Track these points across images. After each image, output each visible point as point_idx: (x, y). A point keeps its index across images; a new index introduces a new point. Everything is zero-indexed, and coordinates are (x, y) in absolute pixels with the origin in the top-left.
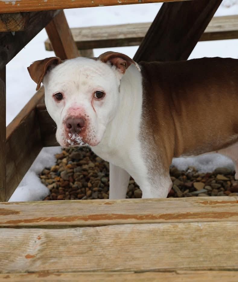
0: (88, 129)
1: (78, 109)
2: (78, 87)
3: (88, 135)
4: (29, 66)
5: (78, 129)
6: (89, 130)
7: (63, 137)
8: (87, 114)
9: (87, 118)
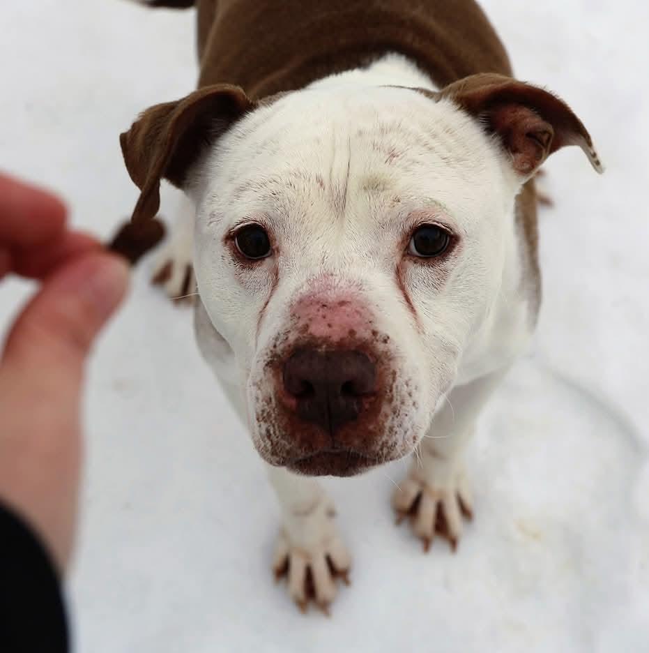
0: (391, 400)
1: (342, 303)
2: (339, 204)
3: (387, 430)
4: (126, 127)
5: (342, 401)
6: (396, 403)
7: (264, 426)
8: (383, 329)
9: (381, 347)
